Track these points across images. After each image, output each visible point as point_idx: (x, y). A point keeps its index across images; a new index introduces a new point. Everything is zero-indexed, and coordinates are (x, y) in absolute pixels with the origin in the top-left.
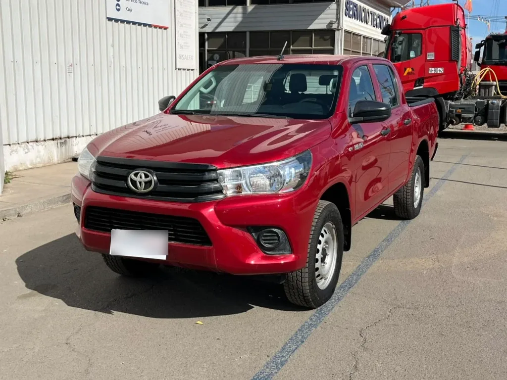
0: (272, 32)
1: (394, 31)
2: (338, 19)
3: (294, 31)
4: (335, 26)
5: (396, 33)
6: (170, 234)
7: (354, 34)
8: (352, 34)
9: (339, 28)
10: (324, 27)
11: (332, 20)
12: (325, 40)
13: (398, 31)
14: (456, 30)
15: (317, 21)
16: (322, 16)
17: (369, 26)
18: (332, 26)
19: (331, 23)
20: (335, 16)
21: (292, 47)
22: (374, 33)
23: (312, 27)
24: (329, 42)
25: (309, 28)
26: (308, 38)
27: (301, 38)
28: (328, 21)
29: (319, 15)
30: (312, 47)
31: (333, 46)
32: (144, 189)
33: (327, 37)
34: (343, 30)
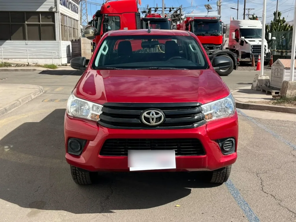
0: (11, 12)
1: (104, 15)
2: (56, 5)
3: (27, 12)
4: (54, 10)
5: (105, 16)
6: (176, 151)
7: (64, 15)
8: (63, 15)
9: (57, 11)
10: (47, 10)
11: (52, 6)
12: (48, 18)
13: (106, 15)
14: (138, 15)
15: (42, 6)
16: (45, 3)
17: (70, 10)
18: (52, 10)
19: (51, 8)
20: (54, 4)
21: (26, 22)
22: (72, 15)
23: (39, 10)
24: (51, 20)
25: (37, 11)
26: (37, 17)
27: (32, 17)
28: (50, 7)
29: (44, 3)
30: (40, 22)
31: (54, 22)
32: (155, 123)
33: (50, 17)
34: (60, 13)
